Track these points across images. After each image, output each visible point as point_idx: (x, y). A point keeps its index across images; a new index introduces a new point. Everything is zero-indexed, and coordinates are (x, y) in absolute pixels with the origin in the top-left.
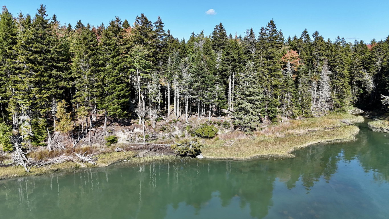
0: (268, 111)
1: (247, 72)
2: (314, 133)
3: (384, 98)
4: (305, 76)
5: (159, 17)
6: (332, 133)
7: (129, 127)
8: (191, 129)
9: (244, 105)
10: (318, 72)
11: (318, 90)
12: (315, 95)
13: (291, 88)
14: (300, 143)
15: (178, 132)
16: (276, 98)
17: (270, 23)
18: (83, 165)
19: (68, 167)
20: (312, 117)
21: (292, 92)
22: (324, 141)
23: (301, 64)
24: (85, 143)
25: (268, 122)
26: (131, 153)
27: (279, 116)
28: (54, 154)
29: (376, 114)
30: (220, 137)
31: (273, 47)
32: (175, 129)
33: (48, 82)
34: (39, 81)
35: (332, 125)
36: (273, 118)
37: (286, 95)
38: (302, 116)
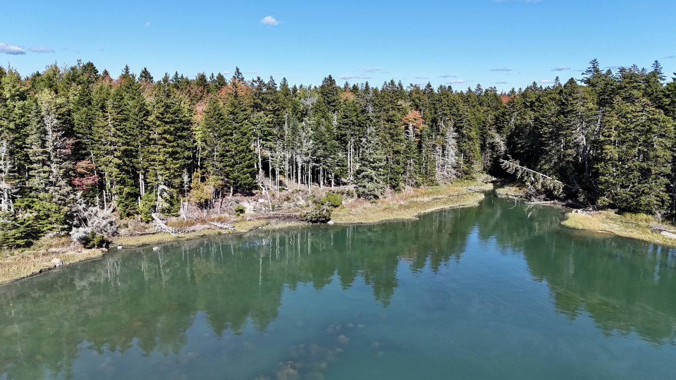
0: (391, 179)
1: (370, 138)
2: (438, 200)
3: (503, 162)
4: (429, 139)
5: (271, 77)
6: (456, 200)
7: (253, 197)
8: (315, 199)
9: (368, 172)
10: (443, 135)
11: (443, 155)
12: (439, 161)
13: (414, 153)
14: (423, 208)
15: (302, 202)
16: (398, 165)
17: (390, 82)
18: (224, 232)
19: (211, 233)
20: (437, 185)
21: (415, 158)
22: (447, 207)
23: (424, 126)
24: (216, 213)
25: (390, 190)
26: (263, 221)
27: (402, 184)
28: (189, 223)
29: (507, 181)
30: (345, 206)
31: (394, 109)
32: (298, 199)
35: (457, 193)
36: (396, 186)
37: (408, 162)
38: (426, 184)
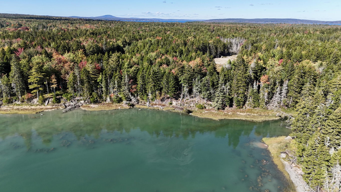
7: (177, 100)
18: (160, 109)
19: (157, 109)
24: (164, 103)
26: (174, 108)
28: (156, 105)
30: (204, 109)
33: (157, 85)
34: (154, 85)
38: (260, 108)
